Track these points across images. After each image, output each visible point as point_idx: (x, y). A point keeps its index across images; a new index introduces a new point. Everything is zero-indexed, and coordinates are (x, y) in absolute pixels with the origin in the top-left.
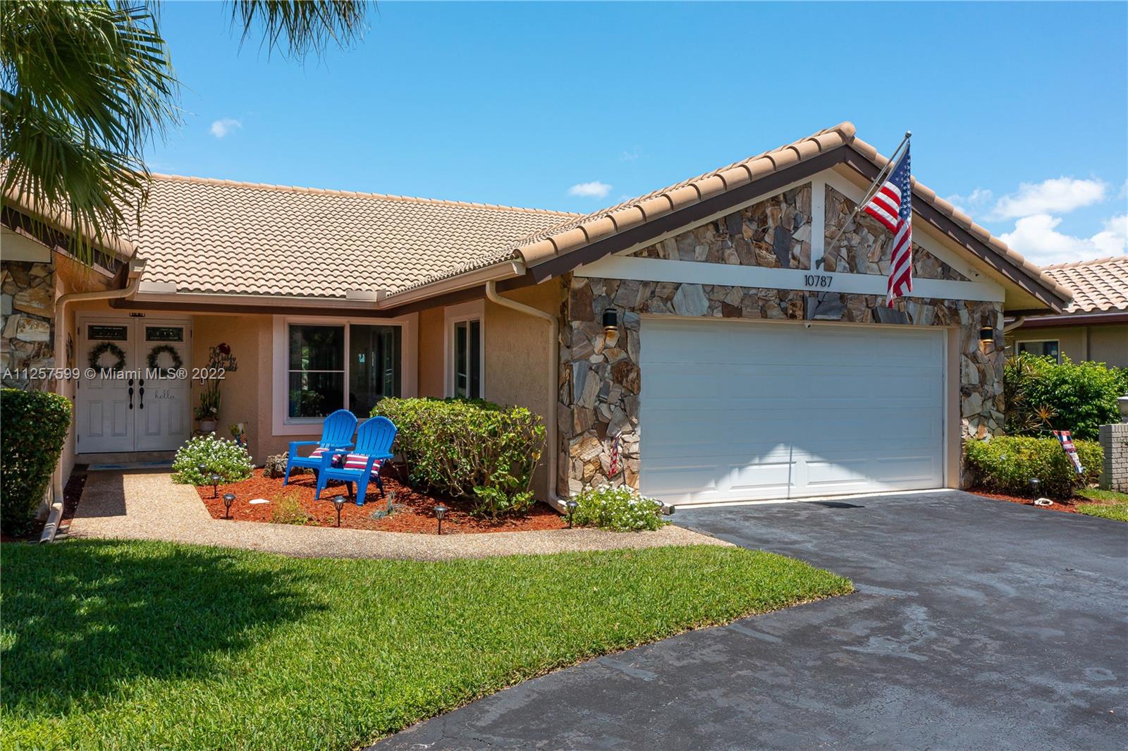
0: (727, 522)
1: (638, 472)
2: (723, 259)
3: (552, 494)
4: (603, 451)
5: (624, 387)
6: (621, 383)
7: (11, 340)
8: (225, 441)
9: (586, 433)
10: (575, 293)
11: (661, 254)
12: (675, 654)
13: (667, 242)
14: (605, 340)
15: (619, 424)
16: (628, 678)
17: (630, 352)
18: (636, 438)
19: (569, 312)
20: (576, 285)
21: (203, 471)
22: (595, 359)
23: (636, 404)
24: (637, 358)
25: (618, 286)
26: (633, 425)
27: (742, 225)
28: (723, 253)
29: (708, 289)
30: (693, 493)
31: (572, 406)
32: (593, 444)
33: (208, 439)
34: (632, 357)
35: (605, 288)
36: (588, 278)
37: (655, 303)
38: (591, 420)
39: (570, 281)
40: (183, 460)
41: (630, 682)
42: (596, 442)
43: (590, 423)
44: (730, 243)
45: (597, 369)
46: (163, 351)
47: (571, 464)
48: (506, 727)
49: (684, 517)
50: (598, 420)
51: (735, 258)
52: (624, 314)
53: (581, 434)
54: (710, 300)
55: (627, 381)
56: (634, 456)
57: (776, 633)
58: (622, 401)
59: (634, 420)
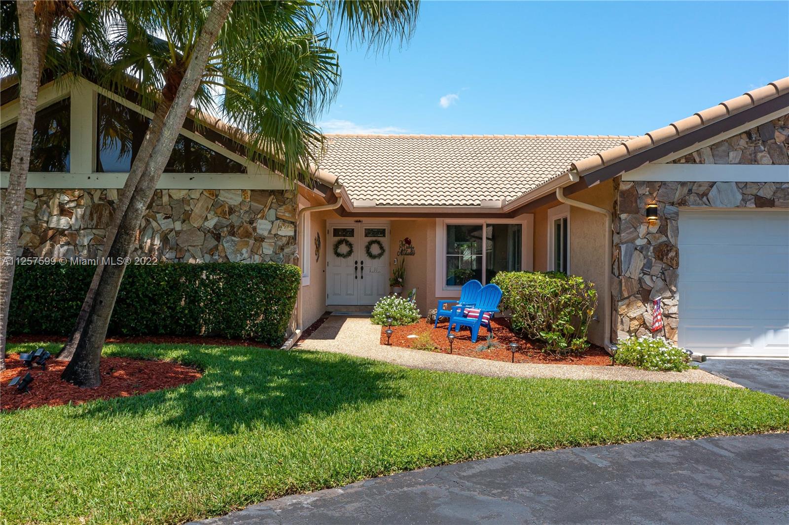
0: (751, 371)
1: (677, 328)
2: (755, 161)
3: (607, 341)
4: (647, 311)
5: (665, 263)
6: (662, 260)
7: (275, 235)
8: (402, 299)
9: (632, 297)
10: (623, 193)
11: (698, 160)
12: (633, 453)
13: (702, 150)
14: (648, 228)
15: (660, 291)
16: (586, 463)
17: (670, 236)
18: (675, 302)
19: (618, 208)
20: (623, 187)
21: (388, 317)
22: (639, 242)
23: (675, 277)
24: (676, 240)
25: (660, 187)
26: (673, 292)
27: (774, 133)
28: (755, 156)
29: (742, 186)
30: (730, 348)
31: (620, 277)
32: (638, 305)
33: (392, 298)
34: (672, 241)
35: (648, 189)
36: (634, 182)
37: (692, 198)
38: (636, 287)
39: (619, 185)
40: (378, 310)
41: (586, 466)
42: (640, 304)
43: (635, 290)
44: (762, 148)
45: (642, 249)
46: (374, 243)
47: (619, 320)
48: (479, 478)
49: (713, 365)
50: (642, 288)
51: (767, 159)
52: (665, 207)
53: (628, 298)
54: (743, 194)
55: (667, 258)
56: (673, 316)
57: (733, 450)
58: (663, 273)
59: (673, 288)
